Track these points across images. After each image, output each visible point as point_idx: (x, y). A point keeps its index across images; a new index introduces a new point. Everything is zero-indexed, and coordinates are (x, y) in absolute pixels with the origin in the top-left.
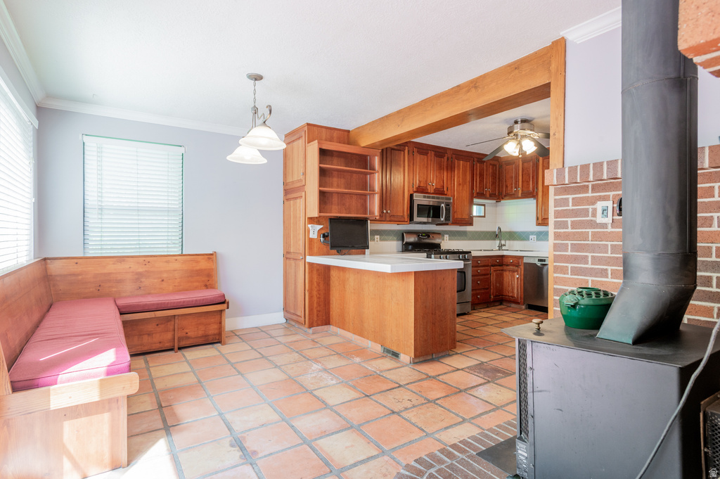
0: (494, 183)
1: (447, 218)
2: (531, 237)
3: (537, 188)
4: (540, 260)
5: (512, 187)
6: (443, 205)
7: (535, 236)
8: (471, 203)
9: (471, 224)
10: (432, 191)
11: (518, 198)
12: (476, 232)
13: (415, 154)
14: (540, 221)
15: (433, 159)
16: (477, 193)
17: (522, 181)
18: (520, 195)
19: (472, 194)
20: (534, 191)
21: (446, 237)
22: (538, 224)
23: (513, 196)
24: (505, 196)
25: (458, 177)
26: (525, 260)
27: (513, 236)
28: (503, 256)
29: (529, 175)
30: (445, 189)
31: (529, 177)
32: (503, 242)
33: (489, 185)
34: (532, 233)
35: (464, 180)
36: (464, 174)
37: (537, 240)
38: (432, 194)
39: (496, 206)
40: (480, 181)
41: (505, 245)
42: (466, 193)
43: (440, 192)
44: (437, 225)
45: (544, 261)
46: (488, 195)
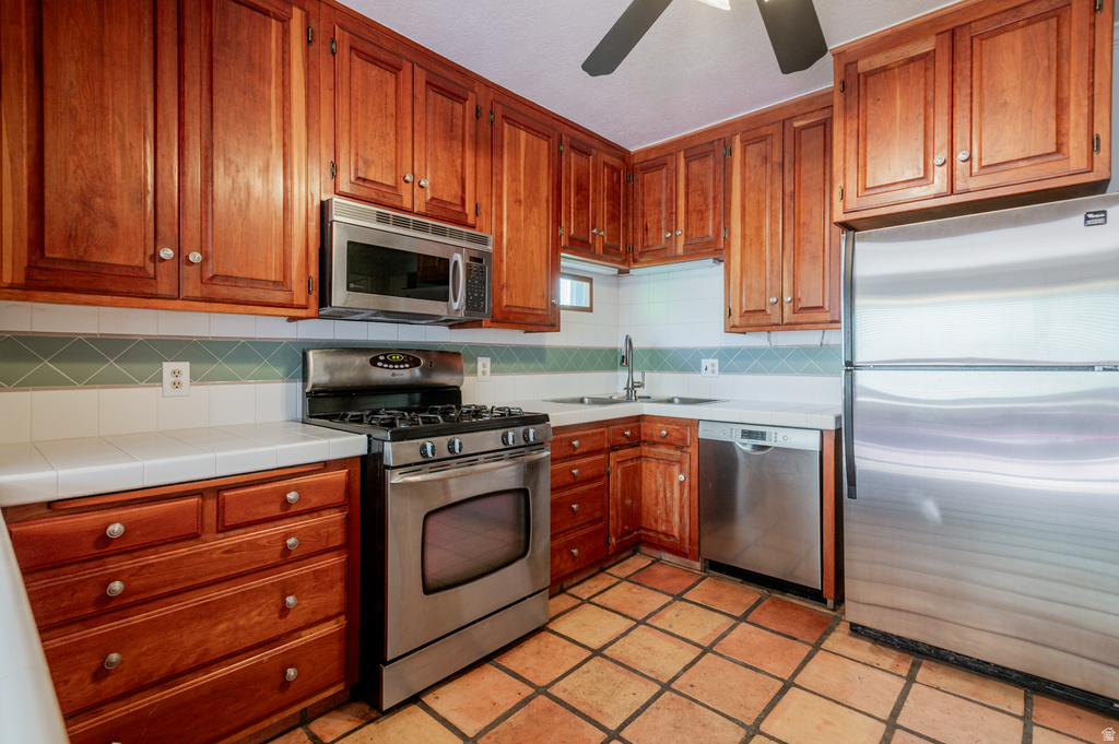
0: (613, 218)
1: (474, 302)
2: (705, 362)
3: (727, 227)
4: (747, 434)
5: (659, 230)
6: (458, 257)
7: (716, 362)
8: (554, 268)
9: (553, 326)
10: (419, 207)
11: (676, 258)
12: (570, 350)
14: (736, 320)
15: (420, 97)
16: (571, 239)
17: (687, 212)
18: (680, 251)
19: (556, 239)
20: (717, 236)
21: (484, 363)
22: (732, 329)
23: (664, 256)
24: (642, 254)
25: (515, 179)
26: (704, 432)
27: (661, 360)
28: (639, 418)
29: (704, 194)
30: (470, 208)
31: (705, 200)
32: (637, 377)
33: (603, 218)
34: (708, 353)
35: (533, 190)
36: (533, 172)
37: (722, 370)
38: (418, 214)
39: (618, 285)
40: (578, 203)
41: (641, 385)
42: (537, 234)
43: (448, 214)
44: (451, 327)
45: (762, 435)
46: (599, 248)
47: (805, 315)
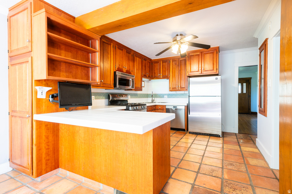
0: (150, 71)
1: (133, 87)
2: (165, 96)
3: (170, 74)
4: (174, 107)
5: (157, 74)
6: (130, 79)
7: (167, 96)
8: (142, 81)
9: (141, 90)
10: (125, 71)
11: (160, 78)
12: (143, 94)
13: (117, 48)
14: (171, 89)
15: (125, 54)
16: (144, 75)
17: (163, 71)
18: (161, 77)
19: (142, 75)
20: (168, 75)
21: (129, 96)
22: (170, 91)
23: (158, 78)
24: (154, 77)
25: (136, 66)
26: (167, 107)
28: (155, 106)
29: (166, 68)
30: (131, 71)
31: (166, 69)
32: (153, 99)
33: (148, 71)
34: (165, 95)
35: (139, 67)
36: (139, 65)
37: (168, 97)
38: (125, 73)
39: (148, 82)
40: (145, 69)
41: (154, 100)
42: (139, 75)
43: (128, 72)
44: (125, 90)
45: (176, 107)
46: (148, 76)
47: (182, 89)
